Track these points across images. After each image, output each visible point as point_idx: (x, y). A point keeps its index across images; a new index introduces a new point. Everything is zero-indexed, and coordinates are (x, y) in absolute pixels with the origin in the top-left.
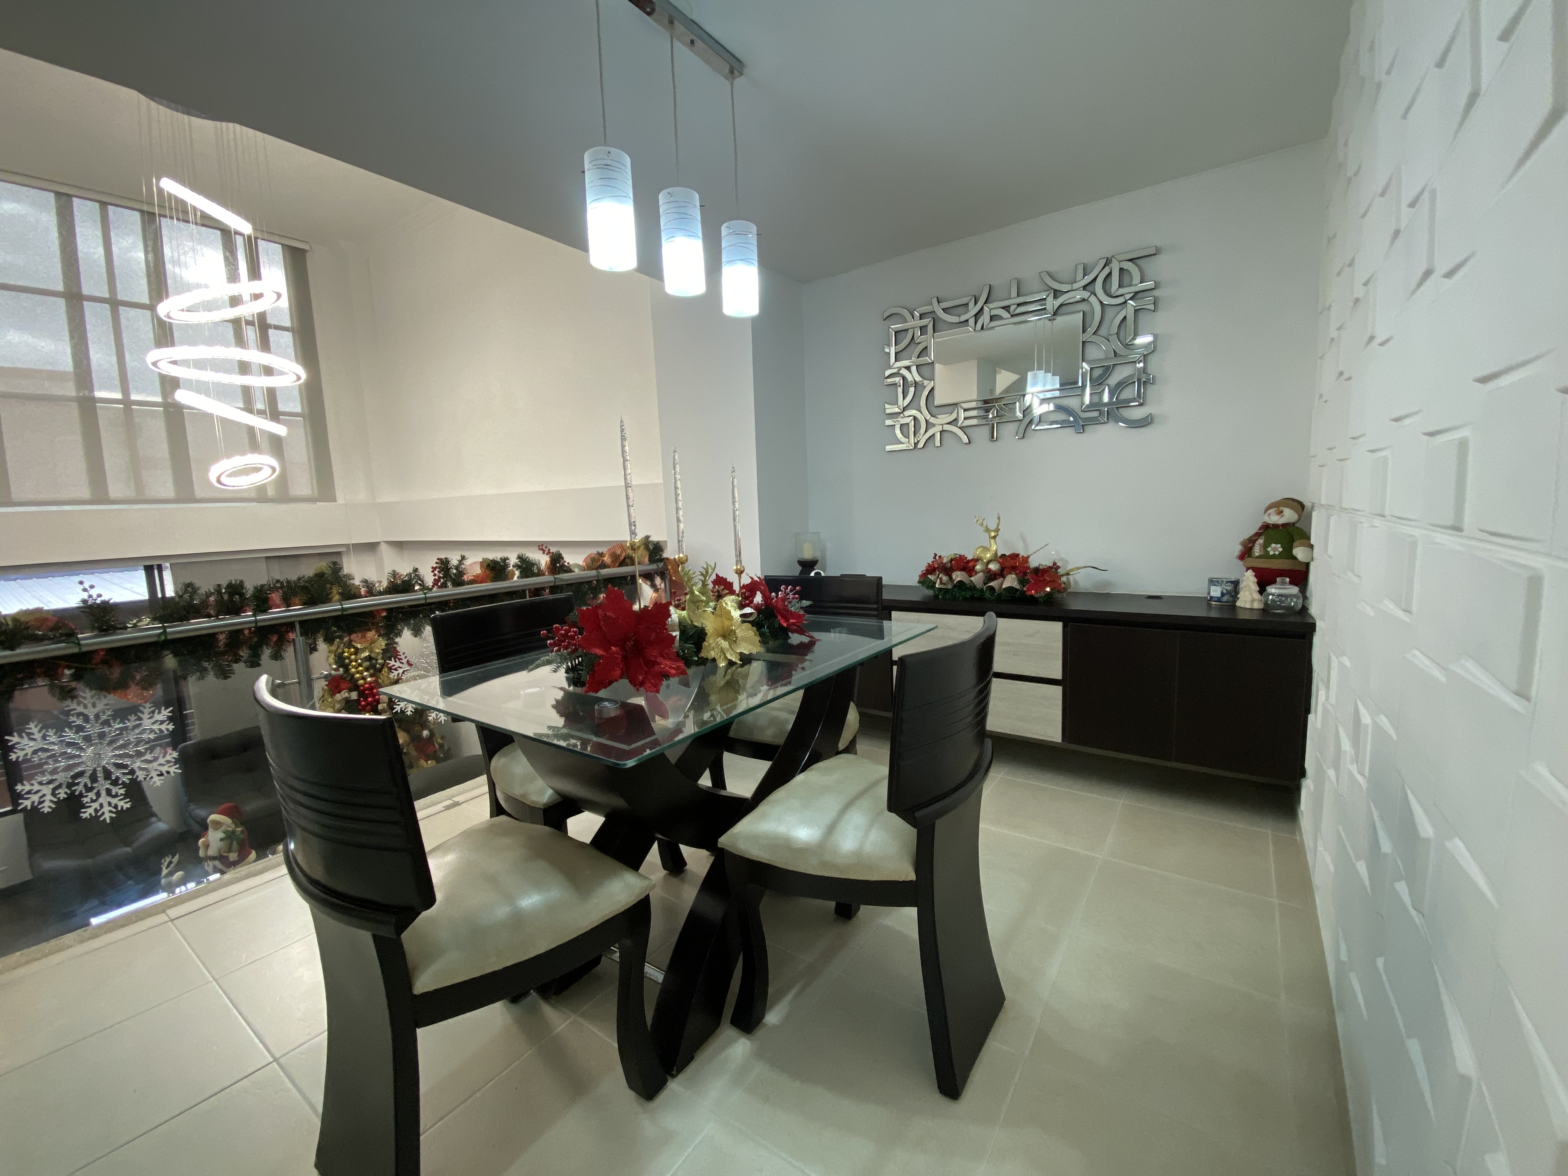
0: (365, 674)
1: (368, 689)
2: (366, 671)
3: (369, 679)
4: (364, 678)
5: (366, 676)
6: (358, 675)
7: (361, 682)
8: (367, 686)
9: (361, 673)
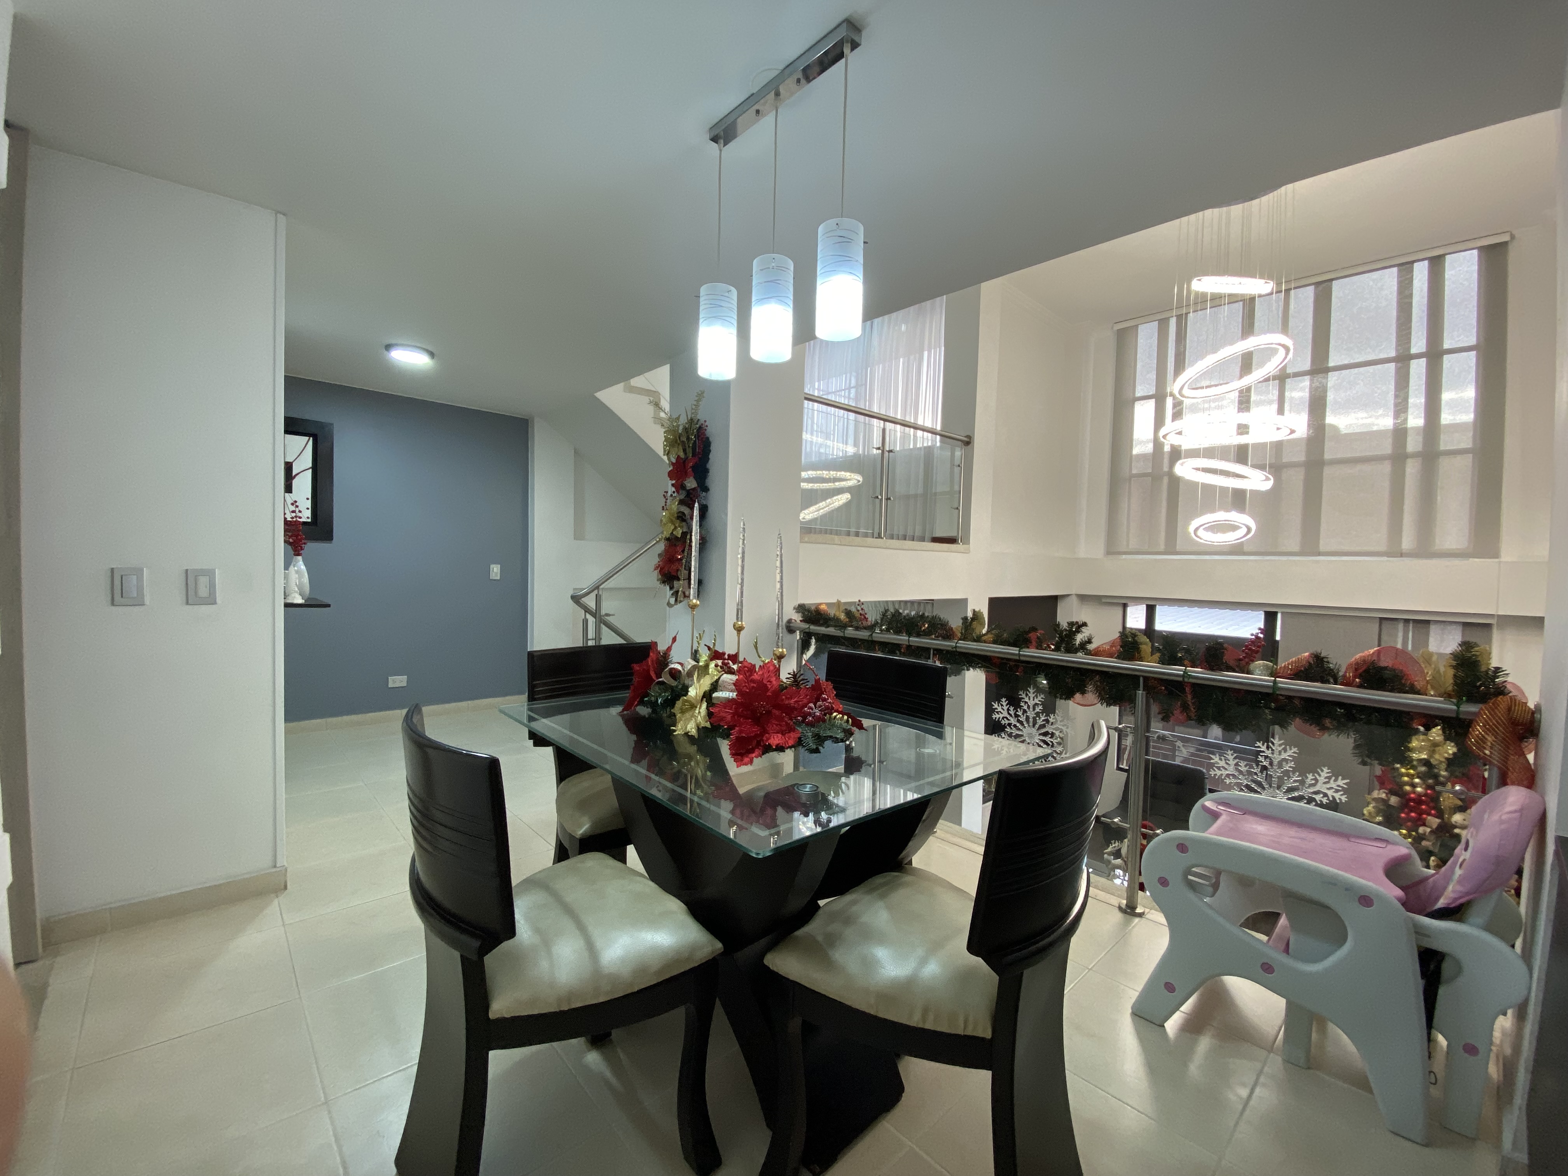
0: (1417, 780)
1: (1413, 800)
2: (1418, 777)
3: (1419, 789)
4: (1414, 786)
5: (1417, 784)
6: (1406, 779)
7: (1408, 788)
8: (1412, 796)
9: (1412, 777)
